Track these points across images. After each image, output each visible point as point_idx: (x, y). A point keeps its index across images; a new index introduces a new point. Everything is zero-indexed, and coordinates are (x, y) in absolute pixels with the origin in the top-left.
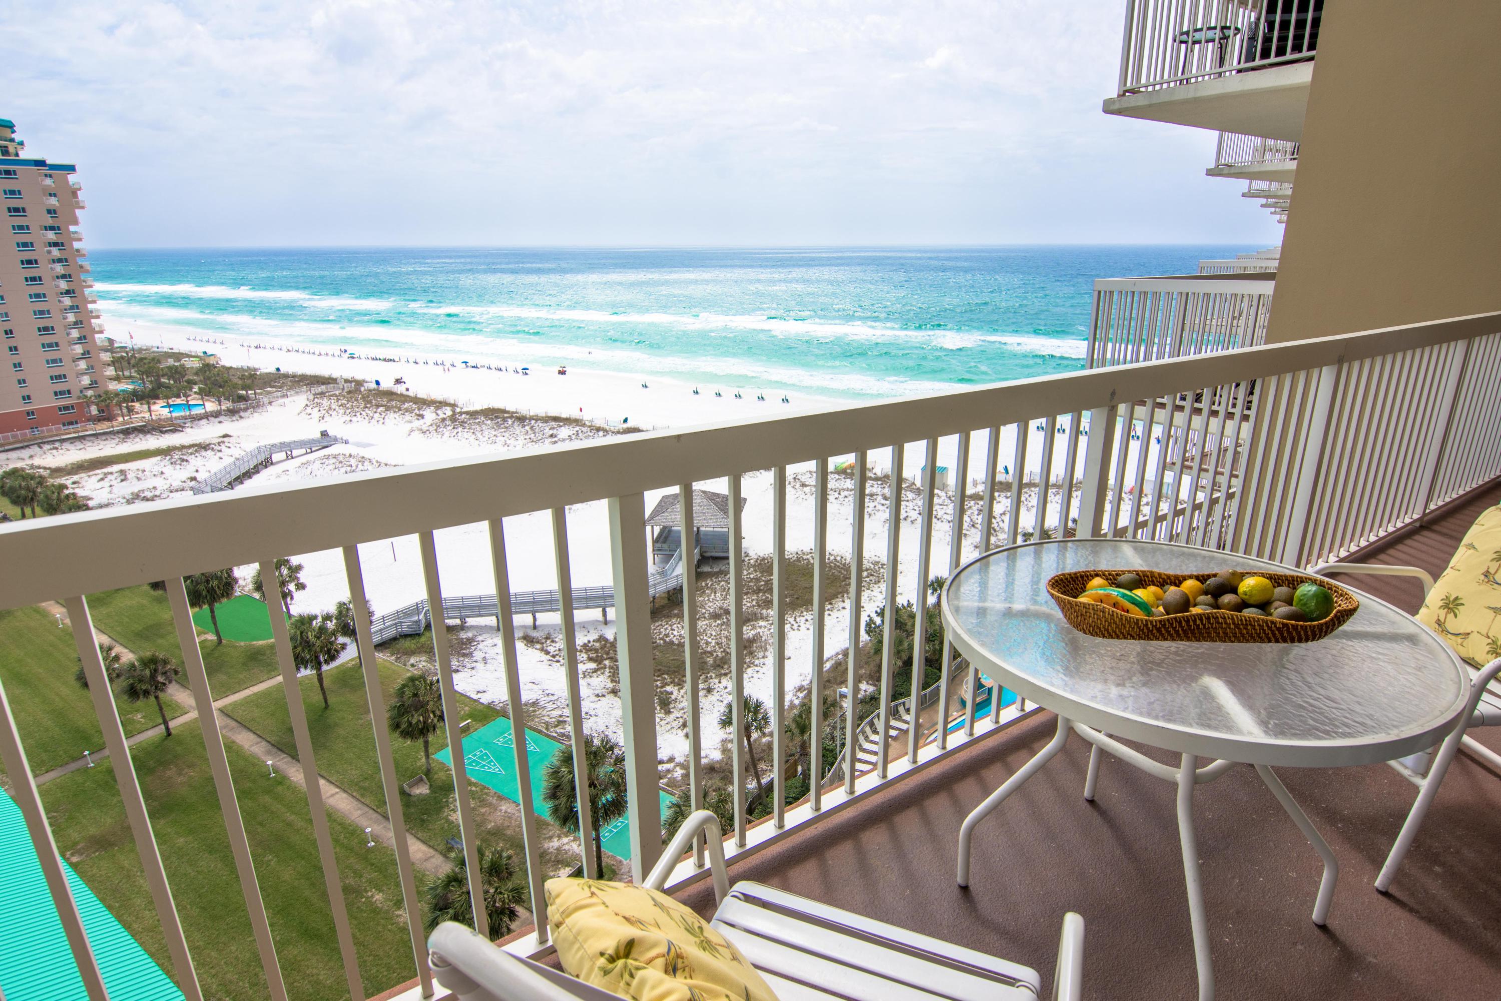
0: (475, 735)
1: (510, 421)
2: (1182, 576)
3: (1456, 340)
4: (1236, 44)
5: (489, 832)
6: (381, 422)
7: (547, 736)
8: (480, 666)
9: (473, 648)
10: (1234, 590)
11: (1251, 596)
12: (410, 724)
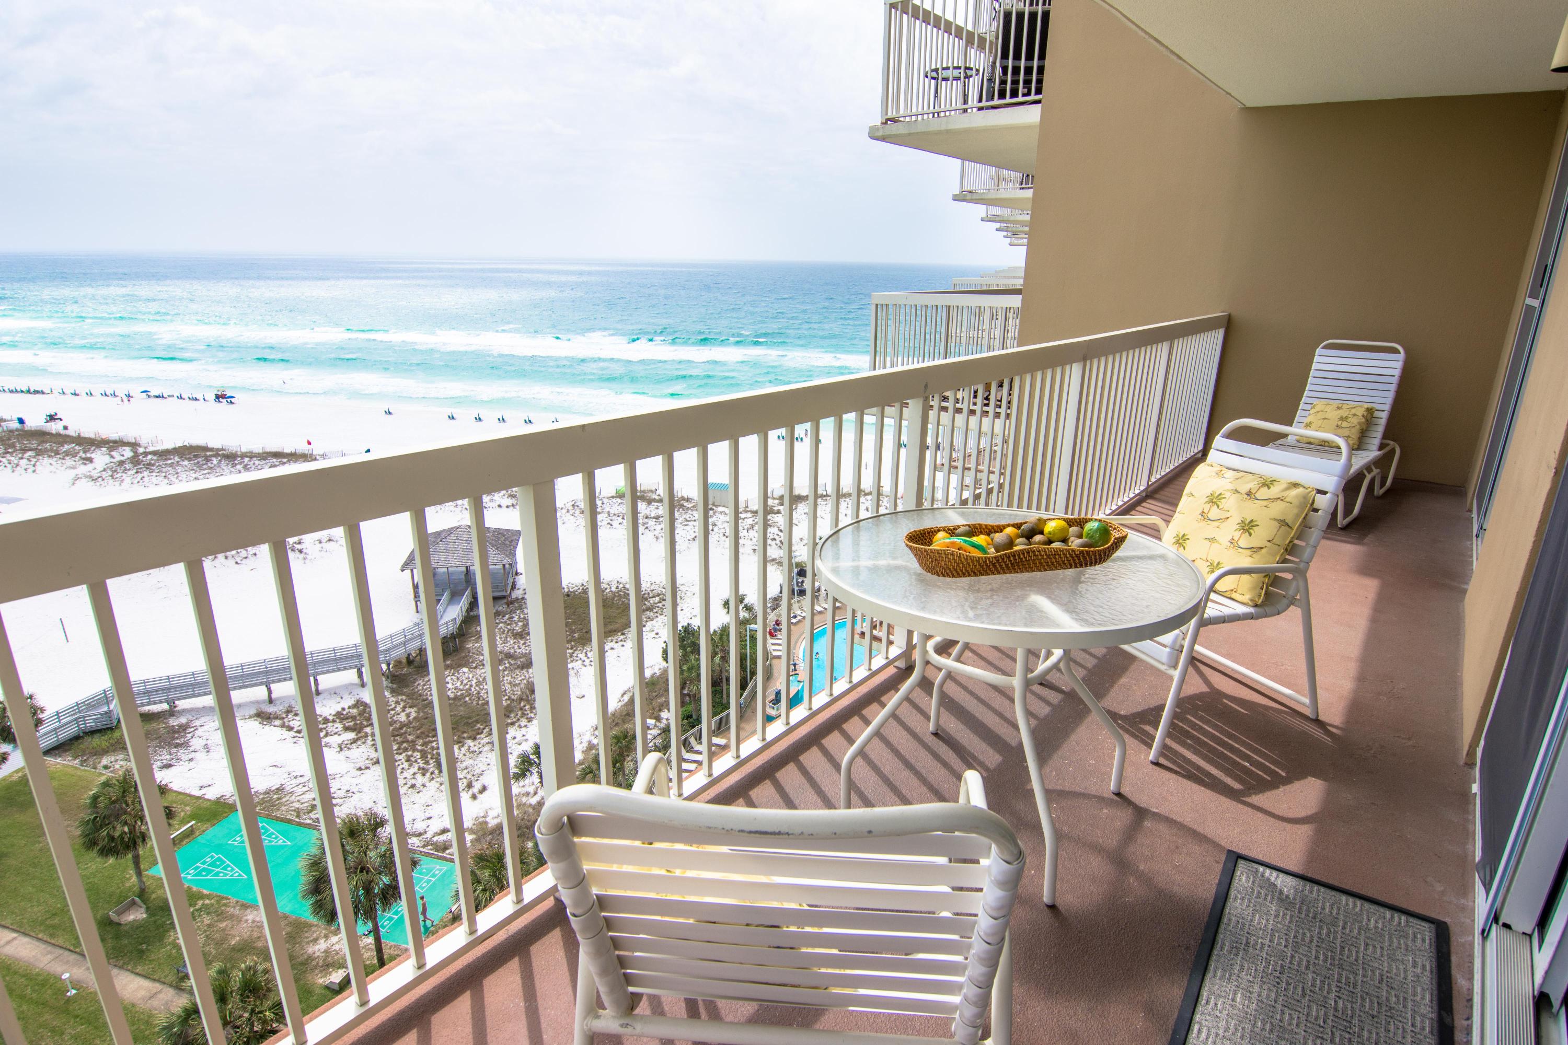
0: (201, 839)
1: (215, 461)
2: (1003, 526)
3: (1162, 341)
4: (974, 84)
5: (234, 949)
6: (30, 471)
7: (299, 824)
8: (201, 756)
9: (189, 735)
10: (1042, 533)
11: (1054, 534)
12: (112, 839)
